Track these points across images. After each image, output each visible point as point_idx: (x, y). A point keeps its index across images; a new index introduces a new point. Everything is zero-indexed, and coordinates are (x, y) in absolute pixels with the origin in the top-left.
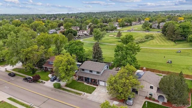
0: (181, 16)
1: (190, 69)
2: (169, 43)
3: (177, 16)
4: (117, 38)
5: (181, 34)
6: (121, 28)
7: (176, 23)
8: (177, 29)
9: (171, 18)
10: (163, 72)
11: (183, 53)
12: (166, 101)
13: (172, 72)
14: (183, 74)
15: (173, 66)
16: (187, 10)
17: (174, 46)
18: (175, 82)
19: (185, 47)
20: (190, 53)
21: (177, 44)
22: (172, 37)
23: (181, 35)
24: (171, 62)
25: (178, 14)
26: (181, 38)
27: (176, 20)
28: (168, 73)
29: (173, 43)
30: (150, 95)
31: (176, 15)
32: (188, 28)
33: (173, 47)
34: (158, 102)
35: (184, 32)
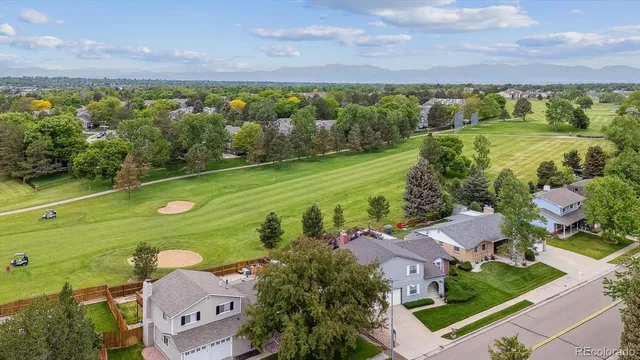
0: (42, 96)
1: (93, 265)
2: (11, 191)
3: (28, 95)
5: (50, 153)
7: (27, 119)
8: (33, 137)
9: (7, 101)
11: (62, 218)
13: (34, 295)
14: (74, 289)
15: (34, 272)
16: (59, 79)
17: (28, 198)
18: (49, 329)
19: (69, 195)
20: (85, 214)
21: (38, 190)
22: (19, 168)
23: (50, 157)
24: (26, 258)
25: (29, 90)
26: (49, 169)
27: (26, 109)
28: (19, 305)
29: (23, 190)
31: (24, 94)
32: (68, 132)
33: (25, 204)
35: (56, 146)
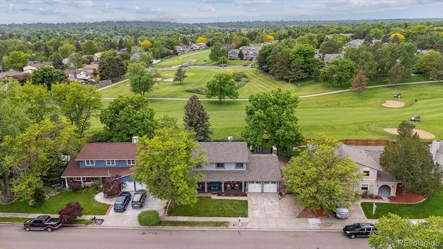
4: (176, 85)
6: (159, 61)
8: (295, 57)
10: (378, 143)
12: (393, 193)
21: (300, 87)
22: (287, 74)
23: (302, 68)
26: (303, 76)
30: (363, 188)
34: (381, 198)
35: (306, 62)
